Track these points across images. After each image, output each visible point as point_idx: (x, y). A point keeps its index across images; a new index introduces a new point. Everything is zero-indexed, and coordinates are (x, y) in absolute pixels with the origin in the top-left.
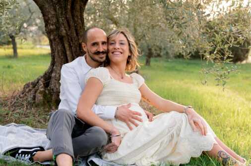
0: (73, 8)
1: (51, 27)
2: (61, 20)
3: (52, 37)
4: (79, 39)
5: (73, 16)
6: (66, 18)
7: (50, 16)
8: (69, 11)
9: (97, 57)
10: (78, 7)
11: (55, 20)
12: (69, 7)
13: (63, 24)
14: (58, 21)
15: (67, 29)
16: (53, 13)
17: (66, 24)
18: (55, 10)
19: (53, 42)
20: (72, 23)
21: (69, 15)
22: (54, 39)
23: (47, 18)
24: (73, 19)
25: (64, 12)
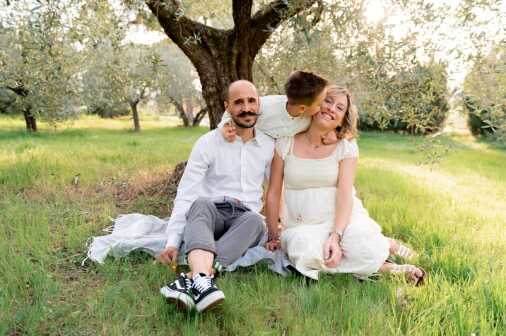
0: (239, 64)
1: (211, 89)
3: (212, 103)
7: (208, 75)
8: (234, 67)
10: (245, 62)
11: (215, 80)
12: (234, 62)
14: (219, 81)
16: (213, 71)
18: (215, 67)
19: (213, 109)
22: (215, 105)
23: (204, 78)
25: (227, 70)
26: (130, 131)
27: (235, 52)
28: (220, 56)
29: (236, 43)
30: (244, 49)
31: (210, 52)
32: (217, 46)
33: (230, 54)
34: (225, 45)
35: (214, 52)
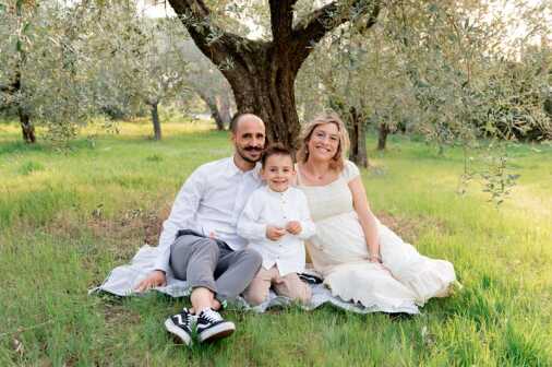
0: (278, 81)
2: (261, 99)
4: (287, 127)
5: (279, 93)
6: (269, 96)
8: (273, 85)
9: (247, 154)
10: (286, 79)
11: (252, 99)
12: (273, 80)
13: (265, 105)
14: (257, 100)
15: (270, 112)
16: (249, 88)
17: (269, 106)
18: (252, 84)
20: (277, 104)
21: (273, 91)
23: (240, 96)
24: (280, 97)
25: (265, 88)
26: (150, 139)
27: (275, 68)
28: (258, 72)
29: (275, 59)
30: (285, 65)
31: (246, 68)
32: (254, 61)
33: (269, 69)
34: (264, 59)
35: (250, 68)
